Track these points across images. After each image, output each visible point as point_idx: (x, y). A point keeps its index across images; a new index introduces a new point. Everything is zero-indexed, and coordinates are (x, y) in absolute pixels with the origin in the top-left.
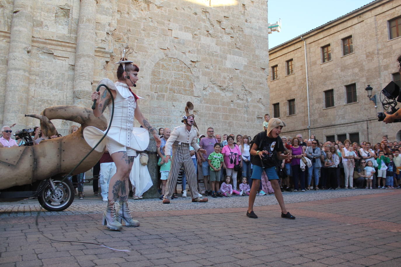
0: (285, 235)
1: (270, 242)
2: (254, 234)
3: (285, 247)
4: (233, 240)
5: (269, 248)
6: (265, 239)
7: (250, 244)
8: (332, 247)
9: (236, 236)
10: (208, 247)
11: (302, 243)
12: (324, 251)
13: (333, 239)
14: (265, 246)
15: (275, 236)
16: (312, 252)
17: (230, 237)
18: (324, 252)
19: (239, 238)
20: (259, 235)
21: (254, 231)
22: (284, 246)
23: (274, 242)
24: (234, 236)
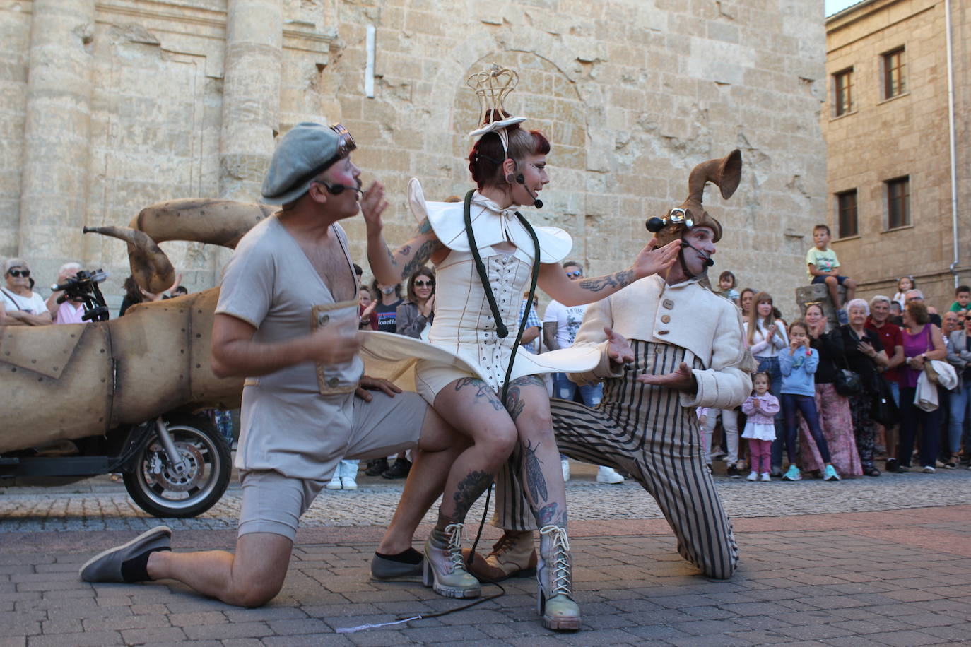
0: (893, 613)
1: (844, 632)
2: (789, 604)
4: (722, 620)
6: (827, 624)
7: (779, 635)
9: (733, 608)
10: (646, 640)
11: (951, 641)
14: (828, 644)
15: (862, 614)
17: (713, 613)
19: (742, 617)
20: (806, 608)
21: (789, 594)
23: (857, 635)
24: (725, 607)
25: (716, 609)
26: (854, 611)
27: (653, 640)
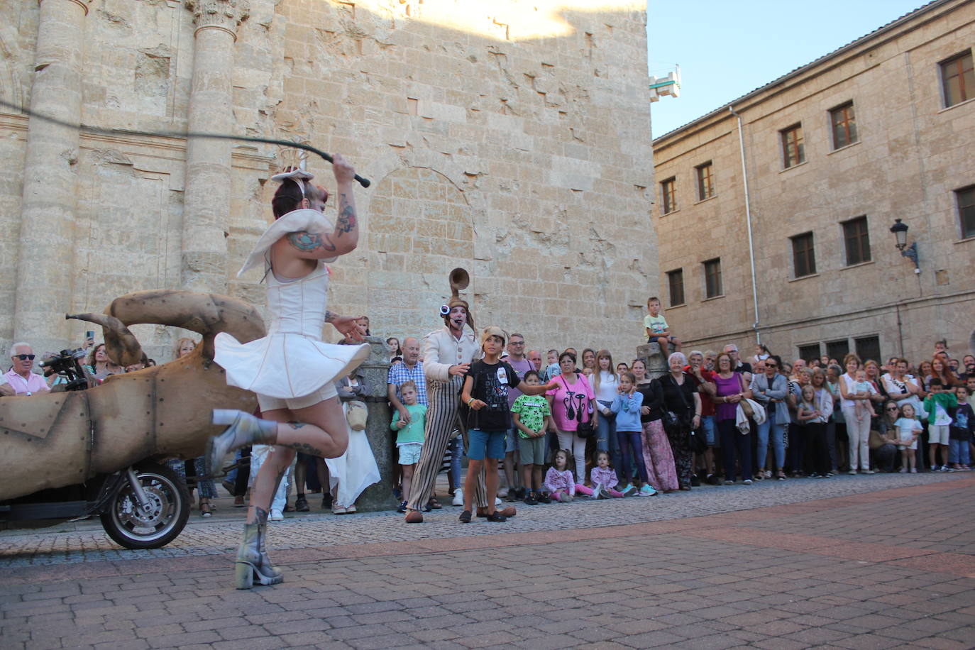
0: (708, 594)
1: (670, 611)
2: (630, 592)
3: (708, 622)
4: (579, 608)
5: (670, 626)
6: (658, 605)
7: (622, 617)
8: (825, 621)
9: (587, 598)
10: (518, 627)
11: (748, 612)
12: (804, 630)
13: (826, 601)
14: (658, 621)
15: (684, 596)
16: (776, 634)
17: (573, 603)
18: (803, 632)
19: (594, 605)
20: (643, 594)
21: (631, 585)
22: (707, 620)
23: (680, 612)
24: (582, 598)
25: (574, 600)
26: (679, 594)
27: (524, 627)
